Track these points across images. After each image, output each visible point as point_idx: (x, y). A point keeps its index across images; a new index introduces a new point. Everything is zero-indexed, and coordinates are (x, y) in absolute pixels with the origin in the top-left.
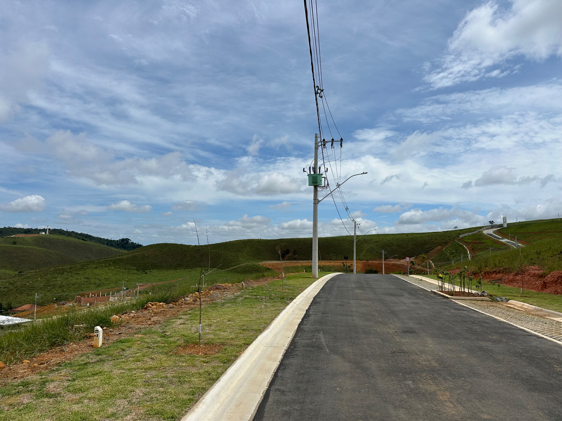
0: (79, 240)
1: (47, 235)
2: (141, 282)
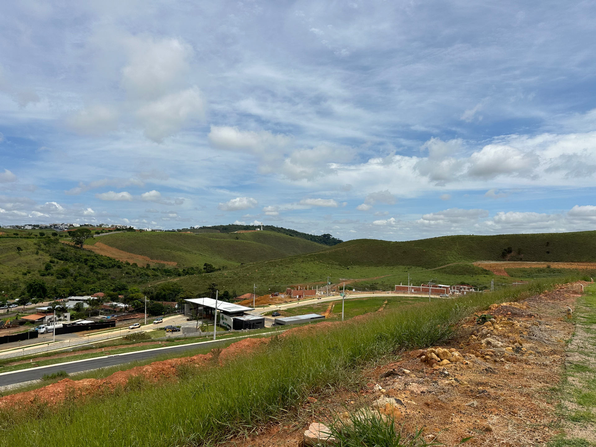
1: (262, 231)
2: (343, 277)
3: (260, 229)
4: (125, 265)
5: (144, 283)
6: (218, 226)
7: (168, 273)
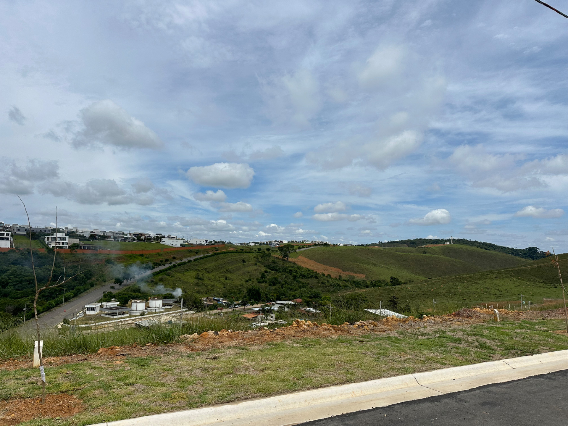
0: (482, 249)
1: (452, 245)
2: (549, 297)
3: (450, 243)
4: (321, 276)
5: (336, 292)
6: (405, 241)
7: (357, 284)
